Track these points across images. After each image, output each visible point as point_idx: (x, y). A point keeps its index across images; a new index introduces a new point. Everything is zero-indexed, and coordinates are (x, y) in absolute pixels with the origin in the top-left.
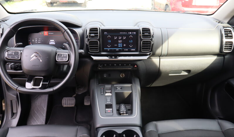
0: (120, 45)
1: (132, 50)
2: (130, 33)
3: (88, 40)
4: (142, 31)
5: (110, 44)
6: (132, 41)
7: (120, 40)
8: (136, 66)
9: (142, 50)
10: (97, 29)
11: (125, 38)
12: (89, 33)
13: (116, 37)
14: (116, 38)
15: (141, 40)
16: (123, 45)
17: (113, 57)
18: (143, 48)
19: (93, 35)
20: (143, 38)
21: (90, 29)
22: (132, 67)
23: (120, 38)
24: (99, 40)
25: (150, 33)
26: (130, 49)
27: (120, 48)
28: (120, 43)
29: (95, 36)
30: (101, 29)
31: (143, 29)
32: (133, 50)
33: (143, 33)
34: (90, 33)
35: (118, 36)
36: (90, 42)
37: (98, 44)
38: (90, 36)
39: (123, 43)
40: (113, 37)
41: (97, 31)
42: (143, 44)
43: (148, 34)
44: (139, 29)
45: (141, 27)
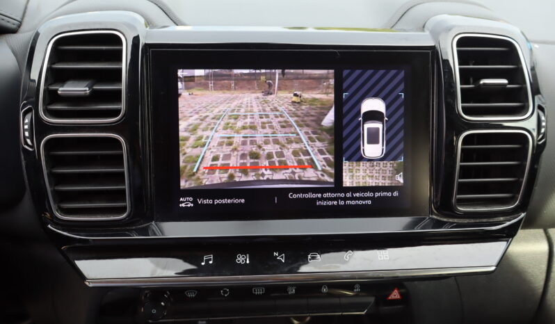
3: (40, 128)
4: (463, 58)
8: (395, 295)
10: (115, 40)
12: (50, 70)
15: (457, 125)
17: (242, 259)
18: (464, 188)
19: (81, 88)
20: (466, 111)
21: (58, 43)
22: (372, 300)
24: (128, 127)
25: (515, 74)
29: (96, 96)
30: (147, 46)
31: (463, 42)
33: (466, 77)
34: (56, 76)
36: (51, 145)
37: (118, 160)
43: (505, 81)
44: (433, 45)
45: (449, 29)
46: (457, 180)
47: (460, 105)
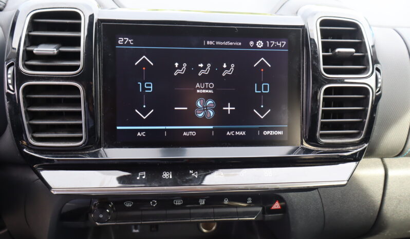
0: (205, 108)
1: (266, 133)
2: (260, 44)
3: (20, 78)
4: (324, 34)
5: (152, 100)
6: (265, 89)
7: (204, 79)
8: (277, 206)
9: (319, 132)
10: (76, 16)
11: (228, 70)
12: (28, 36)
13: (180, 67)
14: (180, 70)
15: (319, 81)
16: (218, 109)
17: (166, 175)
18: (325, 126)
19: (50, 49)
20: (327, 71)
21: (36, 16)
22: (260, 209)
23: (205, 70)
24: (84, 78)
25: (360, 46)
26: (257, 129)
27: (204, 121)
28: (207, 97)
29: (61, 56)
30: (100, 21)
31: (324, 23)
32: (271, 133)
33: (326, 47)
34: (32, 40)
35: (193, 60)
36: (28, 90)
37: (77, 102)
38: (29, 55)
39: (220, 99)
40: (164, 63)
41: (77, 28)
42: (327, 102)
43: (353, 50)
44: (303, 25)
45: (314, 14)
46: (320, 120)
47: (322, 67)
